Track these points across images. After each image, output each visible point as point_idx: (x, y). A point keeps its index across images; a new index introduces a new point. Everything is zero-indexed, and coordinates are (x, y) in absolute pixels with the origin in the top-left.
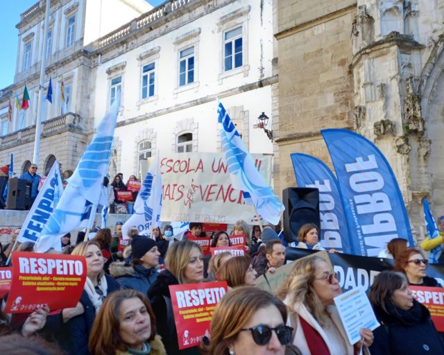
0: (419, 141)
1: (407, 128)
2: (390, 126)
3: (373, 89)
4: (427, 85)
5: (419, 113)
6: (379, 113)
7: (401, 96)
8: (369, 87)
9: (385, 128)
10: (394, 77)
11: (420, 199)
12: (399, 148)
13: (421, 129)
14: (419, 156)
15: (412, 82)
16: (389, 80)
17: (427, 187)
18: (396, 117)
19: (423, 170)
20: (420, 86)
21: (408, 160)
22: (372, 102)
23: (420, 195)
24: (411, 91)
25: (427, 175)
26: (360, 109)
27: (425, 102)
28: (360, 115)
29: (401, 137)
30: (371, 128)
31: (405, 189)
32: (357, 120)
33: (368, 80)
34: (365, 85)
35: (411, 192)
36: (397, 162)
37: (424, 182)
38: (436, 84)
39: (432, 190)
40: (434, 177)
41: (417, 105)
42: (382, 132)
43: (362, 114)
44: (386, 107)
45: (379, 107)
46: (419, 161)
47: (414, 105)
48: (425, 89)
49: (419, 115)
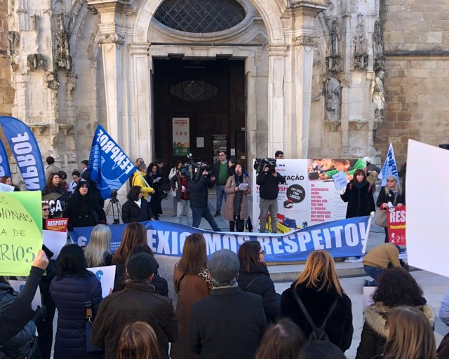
0: (67, 76)
1: (57, 64)
2: (42, 61)
3: (27, 18)
4: (75, 23)
5: (67, 51)
6: (32, 45)
7: (52, 31)
8: (23, 15)
9: (37, 62)
10: (47, 11)
11: (66, 131)
12: (50, 84)
13: (68, 67)
14: (67, 90)
15: (62, 19)
16: (42, 12)
17: (72, 119)
18: (48, 52)
19: (70, 103)
20: (69, 24)
21: (57, 95)
22: (26, 31)
23: (66, 128)
24: (61, 28)
25: (73, 108)
26: (14, 36)
27: (74, 38)
28: (13, 42)
29: (51, 73)
30: (25, 58)
31: (54, 122)
32: (11, 46)
33: (22, 8)
34: (19, 12)
35: (58, 125)
36: (47, 95)
37: (70, 115)
38: (83, 23)
39: (76, 122)
40: (79, 109)
41: (66, 44)
42: (35, 66)
43: (16, 41)
44: (39, 39)
45: (33, 37)
46: (66, 95)
47: (63, 43)
48: (74, 26)
49: (68, 54)
